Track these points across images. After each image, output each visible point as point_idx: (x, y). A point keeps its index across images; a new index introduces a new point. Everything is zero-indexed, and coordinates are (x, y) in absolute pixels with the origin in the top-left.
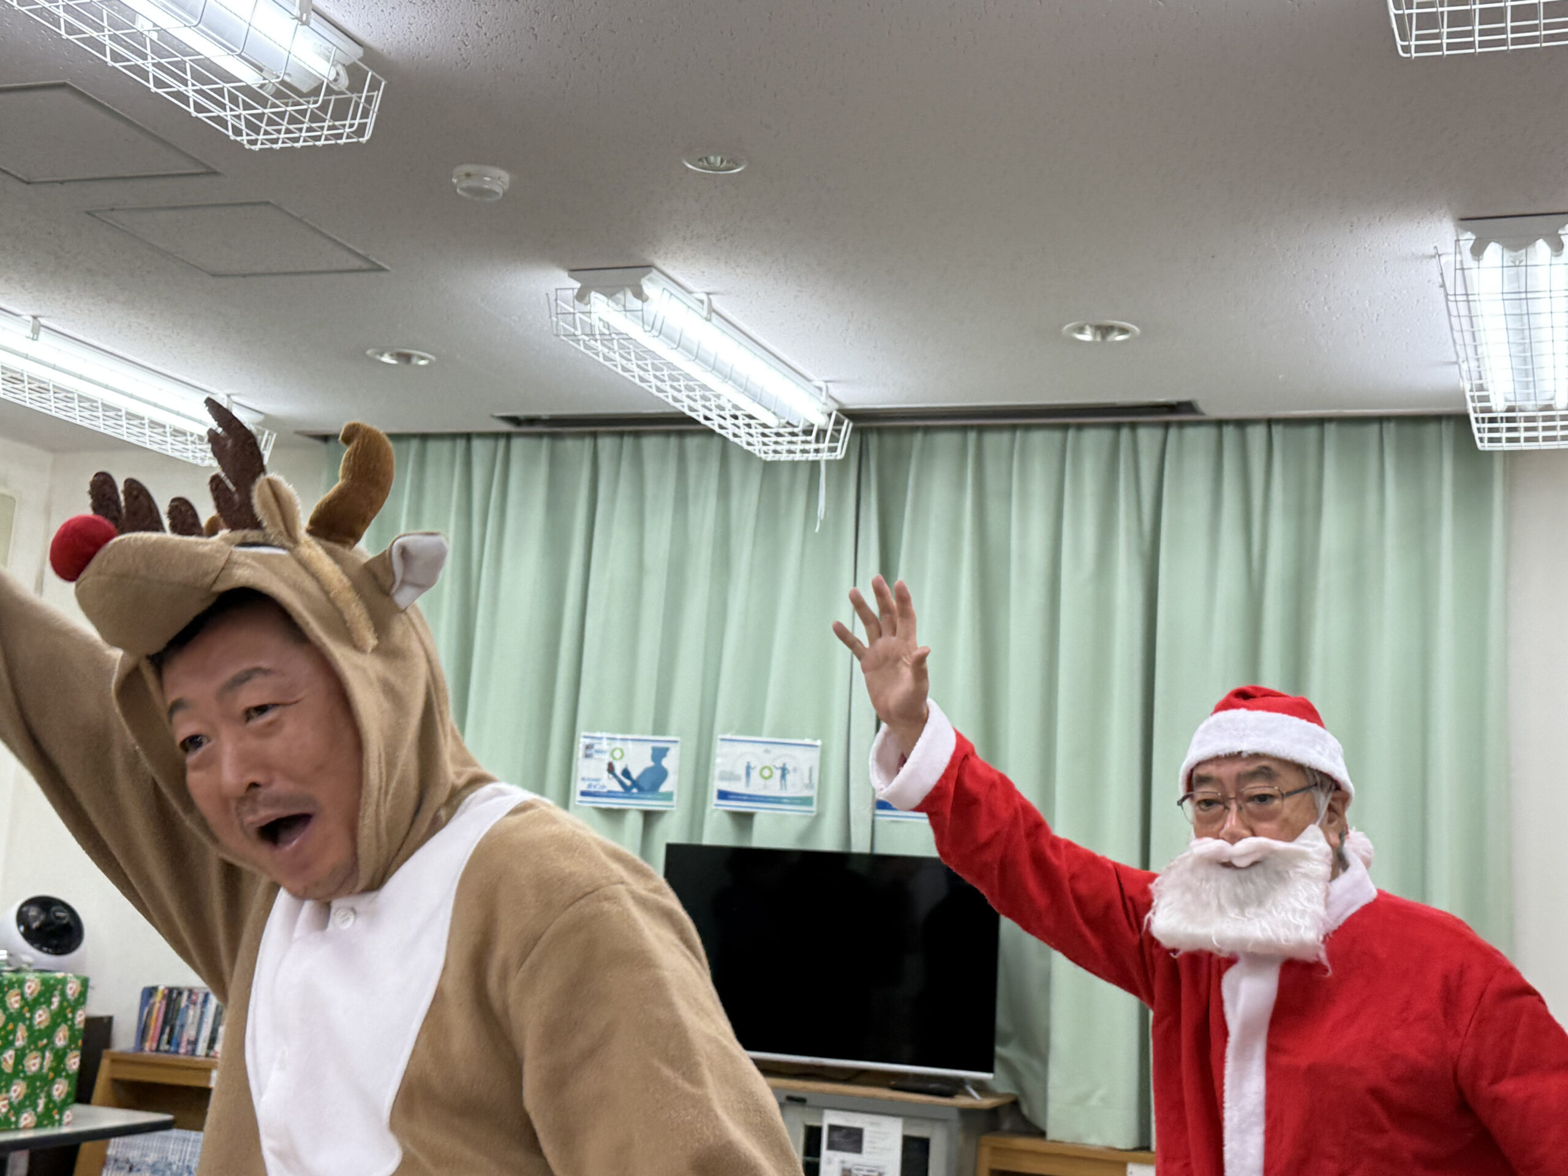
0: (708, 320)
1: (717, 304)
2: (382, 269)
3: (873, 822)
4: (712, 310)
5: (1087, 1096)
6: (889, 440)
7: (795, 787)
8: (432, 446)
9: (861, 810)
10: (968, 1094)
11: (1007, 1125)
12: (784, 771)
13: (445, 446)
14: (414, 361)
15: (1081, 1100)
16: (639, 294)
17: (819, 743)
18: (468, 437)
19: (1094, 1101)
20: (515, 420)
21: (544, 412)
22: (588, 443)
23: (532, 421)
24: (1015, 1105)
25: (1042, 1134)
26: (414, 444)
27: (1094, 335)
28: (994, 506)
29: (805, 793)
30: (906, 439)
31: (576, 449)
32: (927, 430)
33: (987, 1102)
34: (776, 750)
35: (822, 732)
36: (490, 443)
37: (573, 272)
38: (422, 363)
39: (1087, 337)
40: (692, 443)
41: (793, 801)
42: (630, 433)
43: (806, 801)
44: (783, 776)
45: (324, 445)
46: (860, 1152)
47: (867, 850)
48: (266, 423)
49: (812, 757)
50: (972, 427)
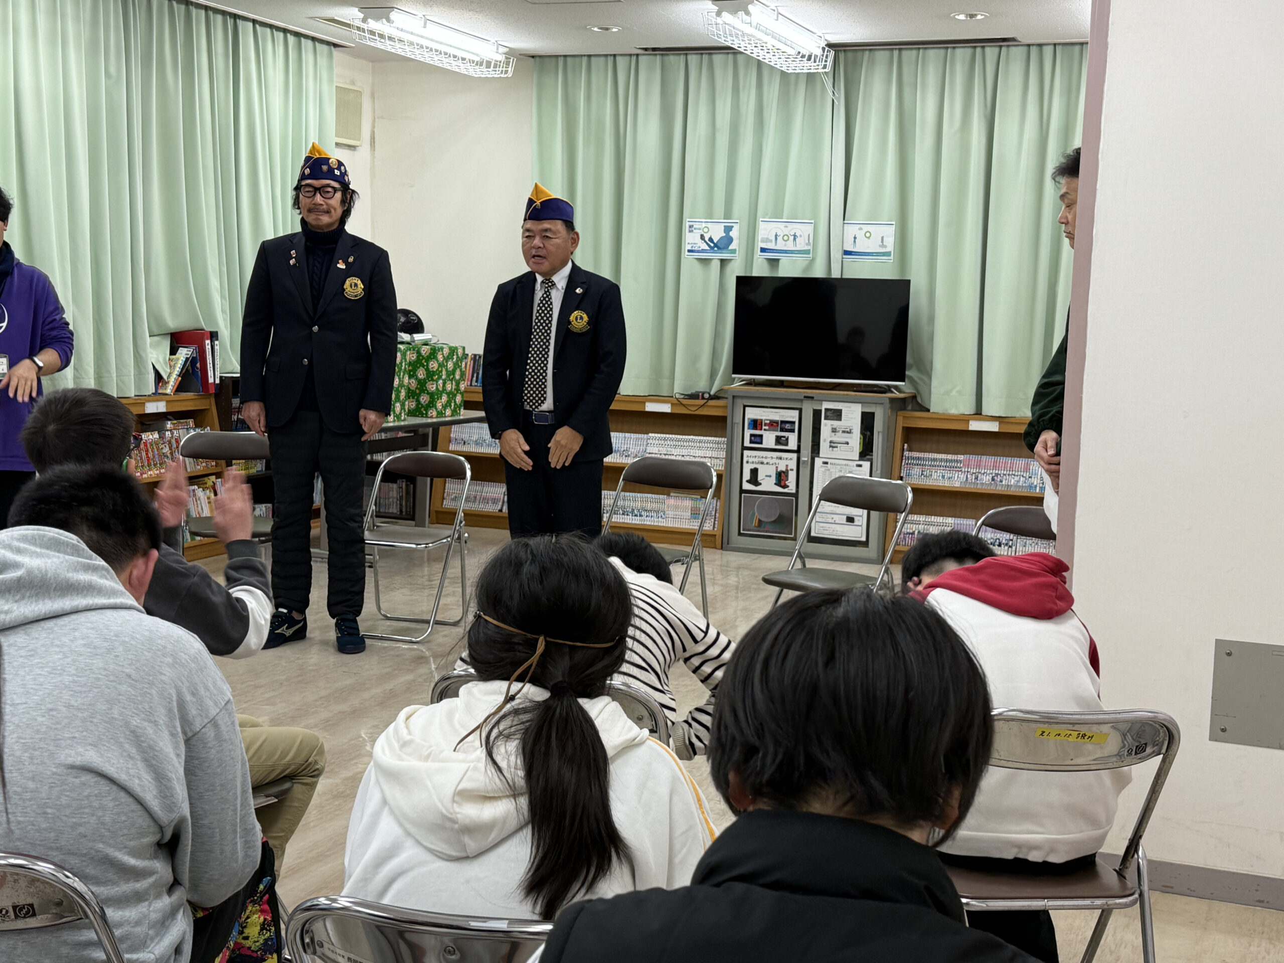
0: (777, 20)
1: (781, 10)
3: (842, 261)
4: (779, 13)
5: (951, 391)
6: (850, 55)
7: (801, 245)
9: (836, 255)
10: (892, 392)
11: (910, 407)
12: (795, 236)
14: (610, 30)
15: (948, 393)
16: (748, 13)
17: (813, 221)
18: (615, 56)
19: (954, 393)
20: (646, 49)
21: (663, 46)
22: (682, 58)
23: (654, 49)
24: (914, 397)
25: (928, 410)
27: (966, 17)
28: (907, 91)
29: (806, 248)
30: (859, 54)
31: (676, 60)
32: (870, 50)
33: (902, 395)
34: (790, 226)
35: (815, 215)
36: (631, 58)
37: (714, 1)
38: (614, 30)
39: (962, 17)
41: (799, 252)
42: (706, 54)
43: (807, 252)
44: (795, 239)
45: (532, 59)
46: (840, 419)
47: (839, 277)
48: (511, 53)
49: (809, 229)
50: (896, 49)
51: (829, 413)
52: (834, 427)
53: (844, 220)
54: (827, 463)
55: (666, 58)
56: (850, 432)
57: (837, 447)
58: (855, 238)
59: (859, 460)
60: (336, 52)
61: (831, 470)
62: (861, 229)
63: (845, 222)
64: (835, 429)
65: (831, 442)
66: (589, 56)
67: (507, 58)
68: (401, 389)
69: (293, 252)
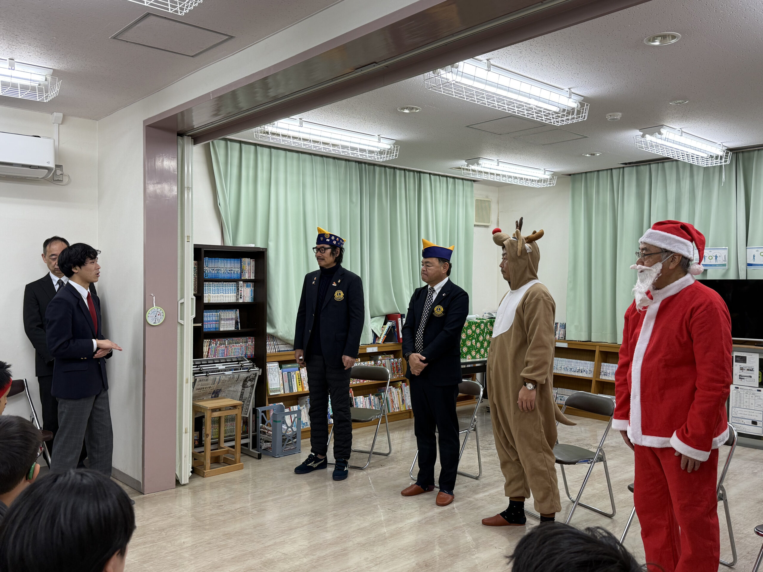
0: (681, 136)
1: (684, 130)
2: (587, 137)
3: (747, 270)
4: (682, 132)
6: (746, 154)
7: (720, 261)
8: (600, 173)
9: (742, 266)
12: (716, 257)
13: (605, 172)
14: (596, 155)
16: (660, 133)
17: (727, 248)
18: (611, 169)
20: (626, 164)
21: (634, 161)
22: (648, 166)
23: (630, 163)
26: (596, 173)
29: (724, 263)
30: (752, 153)
31: (645, 169)
32: (758, 150)
34: (713, 251)
35: (728, 244)
36: (618, 170)
37: (640, 130)
38: (598, 155)
41: (720, 265)
42: (661, 162)
43: (725, 265)
44: (716, 258)
45: (570, 177)
46: (746, 363)
47: (745, 279)
48: (554, 174)
49: (725, 252)
51: (738, 359)
52: (742, 367)
53: (747, 246)
54: (737, 388)
55: (639, 168)
56: (752, 370)
57: (744, 379)
58: (754, 256)
59: (759, 387)
60: (475, 184)
61: (741, 392)
62: (757, 251)
63: (747, 247)
64: (743, 368)
65: (740, 376)
66: (598, 171)
67: (552, 177)
68: (484, 342)
69: (315, 278)
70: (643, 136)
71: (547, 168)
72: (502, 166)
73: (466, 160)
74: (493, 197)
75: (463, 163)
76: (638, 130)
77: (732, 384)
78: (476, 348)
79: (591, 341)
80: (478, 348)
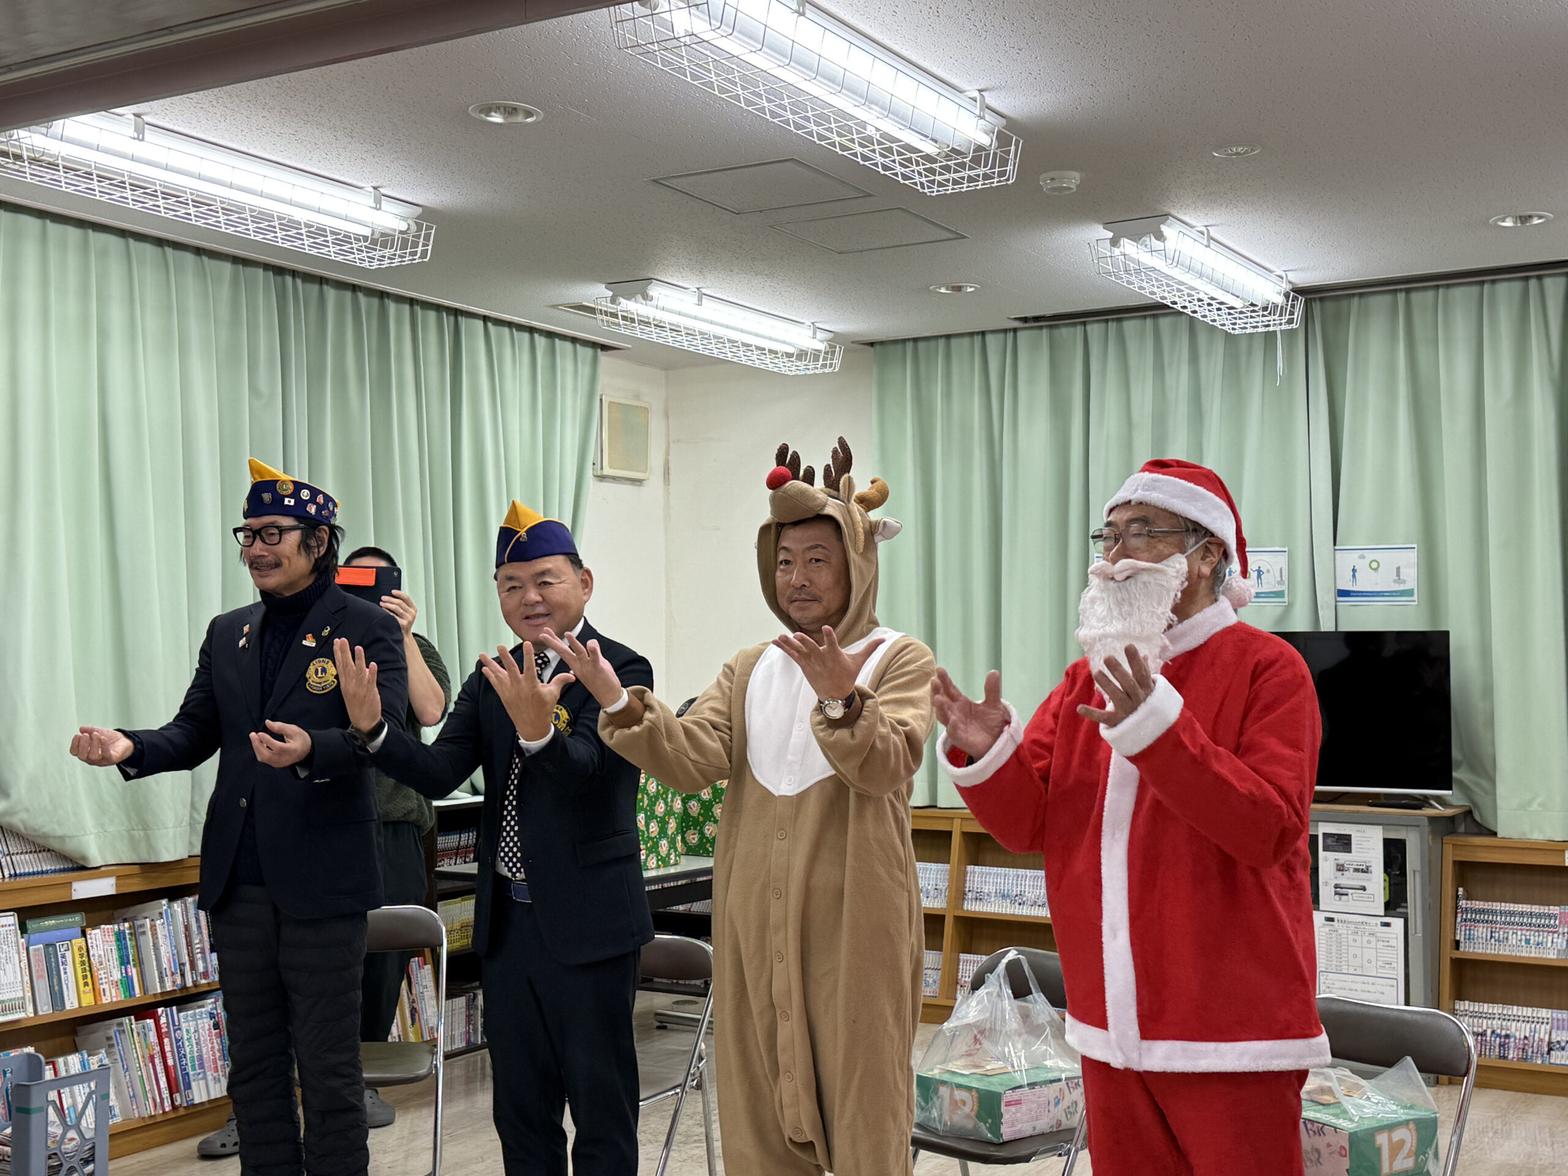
0: (1208, 246)
1: (1213, 233)
2: (965, 237)
3: (1336, 606)
4: (1210, 238)
5: (1529, 803)
6: (1330, 306)
7: (1270, 584)
8: (953, 341)
9: (1326, 598)
10: (1432, 806)
11: (1462, 829)
12: (1259, 572)
13: (966, 341)
14: (964, 289)
15: (1524, 806)
16: (1160, 237)
17: (1286, 549)
18: (983, 333)
19: (1535, 806)
20: (1025, 320)
21: (1049, 312)
22: (1079, 329)
23: (1037, 319)
24: (1469, 813)
25: (1495, 834)
26: (942, 342)
27: (1515, 222)
28: (1423, 353)
29: (1278, 588)
30: (1344, 303)
31: (1070, 334)
32: (1361, 295)
33: (1449, 812)
35: (1288, 538)
36: (1001, 336)
37: (1107, 225)
38: (970, 290)
39: (1509, 223)
40: (1165, 323)
41: (1268, 595)
42: (1113, 320)
43: (1279, 594)
44: (1259, 576)
45: (872, 349)
46: (1350, 852)
47: (1333, 629)
48: (836, 339)
49: (1281, 560)
50: (1401, 290)
51: (1329, 841)
52: (1341, 862)
53: (1335, 544)
54: (1331, 920)
55: (1056, 332)
56: (1366, 871)
57: (1347, 895)
58: (1354, 570)
59: (1386, 916)
61: (1340, 931)
62: (1362, 557)
63: (1337, 548)
64: (1343, 865)
65: (1336, 886)
66: (948, 337)
67: (831, 346)
68: (669, 819)
69: (246, 629)
70: (1114, 242)
71: (820, 322)
72: (711, 310)
73: (609, 285)
74: (653, 397)
75: (597, 293)
76: (1101, 227)
77: (1318, 909)
78: (648, 837)
79: (935, 807)
80: (652, 839)
